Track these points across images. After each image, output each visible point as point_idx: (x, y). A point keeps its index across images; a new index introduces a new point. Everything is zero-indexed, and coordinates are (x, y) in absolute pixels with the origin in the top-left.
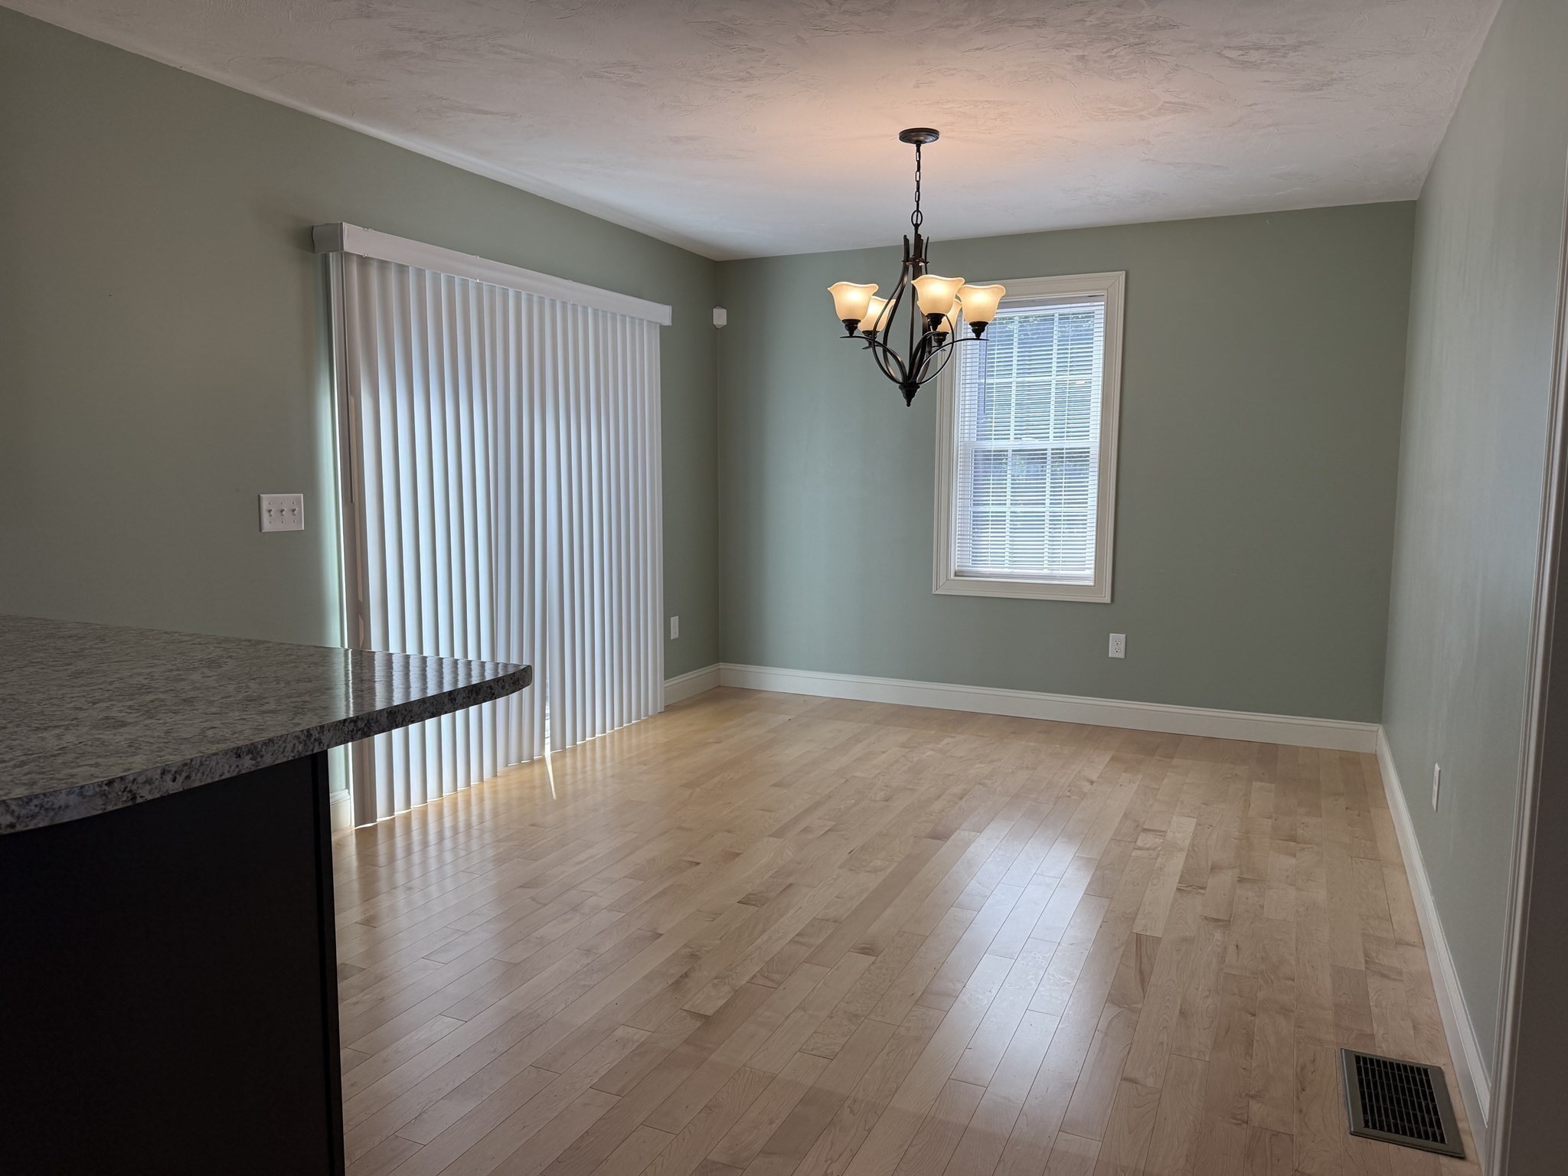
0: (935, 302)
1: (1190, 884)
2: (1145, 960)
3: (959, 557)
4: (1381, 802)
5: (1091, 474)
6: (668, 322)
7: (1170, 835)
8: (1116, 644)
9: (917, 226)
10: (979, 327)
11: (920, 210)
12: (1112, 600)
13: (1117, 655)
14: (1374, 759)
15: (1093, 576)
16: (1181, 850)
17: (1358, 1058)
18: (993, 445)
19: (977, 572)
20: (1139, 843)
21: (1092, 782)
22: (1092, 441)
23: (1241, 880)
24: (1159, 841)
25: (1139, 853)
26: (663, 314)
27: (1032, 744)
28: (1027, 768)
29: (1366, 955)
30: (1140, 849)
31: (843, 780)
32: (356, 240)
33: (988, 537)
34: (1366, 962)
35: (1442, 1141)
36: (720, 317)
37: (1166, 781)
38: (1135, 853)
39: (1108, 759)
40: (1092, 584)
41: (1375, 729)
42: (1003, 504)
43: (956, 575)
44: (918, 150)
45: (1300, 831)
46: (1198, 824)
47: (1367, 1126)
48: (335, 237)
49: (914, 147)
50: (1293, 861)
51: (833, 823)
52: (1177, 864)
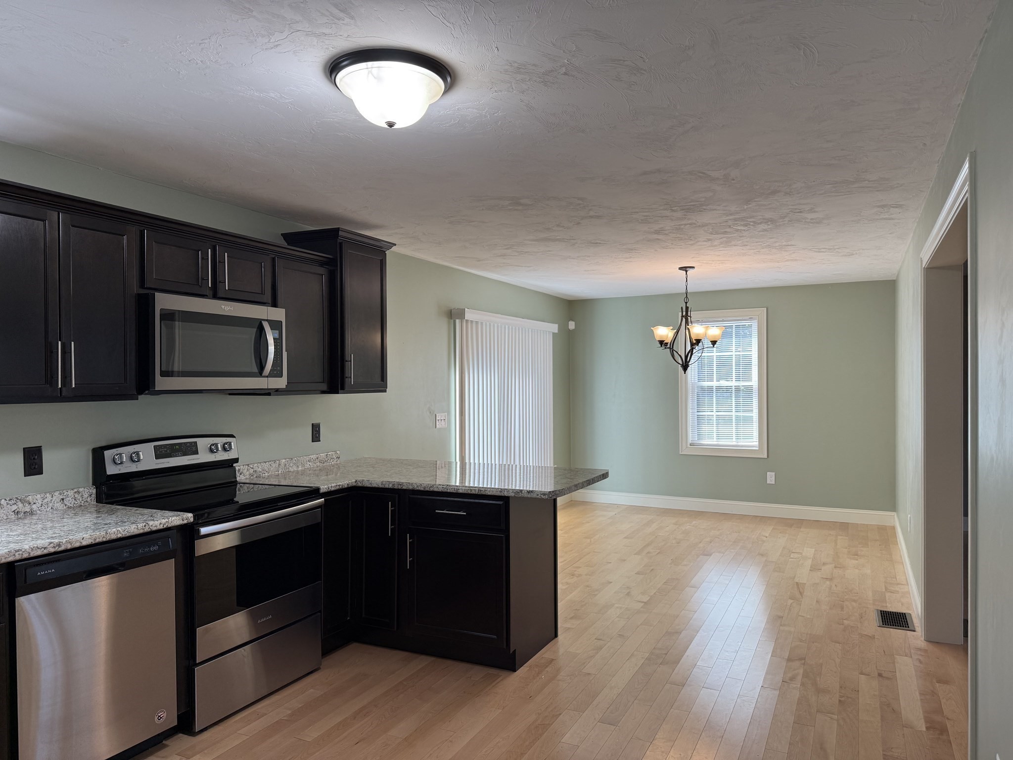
0: (698, 335)
1: (814, 568)
2: (801, 589)
3: (692, 437)
4: (896, 543)
5: (754, 398)
6: (556, 331)
7: (804, 554)
8: (771, 478)
9: (686, 303)
10: (714, 343)
11: (688, 296)
12: (768, 456)
13: (771, 483)
14: (894, 528)
15: (758, 445)
16: (810, 558)
17: (881, 611)
18: (706, 384)
19: (700, 444)
20: (792, 556)
21: (767, 537)
22: (754, 382)
23: (835, 567)
24: (801, 556)
25: (792, 560)
26: (554, 328)
27: (734, 523)
28: (736, 532)
29: (885, 587)
30: (792, 558)
31: (655, 537)
32: (469, 315)
33: (705, 428)
34: (886, 589)
35: (908, 627)
36: (572, 325)
37: (798, 537)
38: (790, 560)
39: (771, 529)
40: (758, 449)
41: (893, 514)
42: (712, 412)
43: (690, 445)
44: (686, 274)
45: (859, 553)
46: (816, 550)
47: (883, 624)
48: (461, 314)
49: (685, 272)
50: (857, 562)
51: (659, 551)
52: (809, 563)
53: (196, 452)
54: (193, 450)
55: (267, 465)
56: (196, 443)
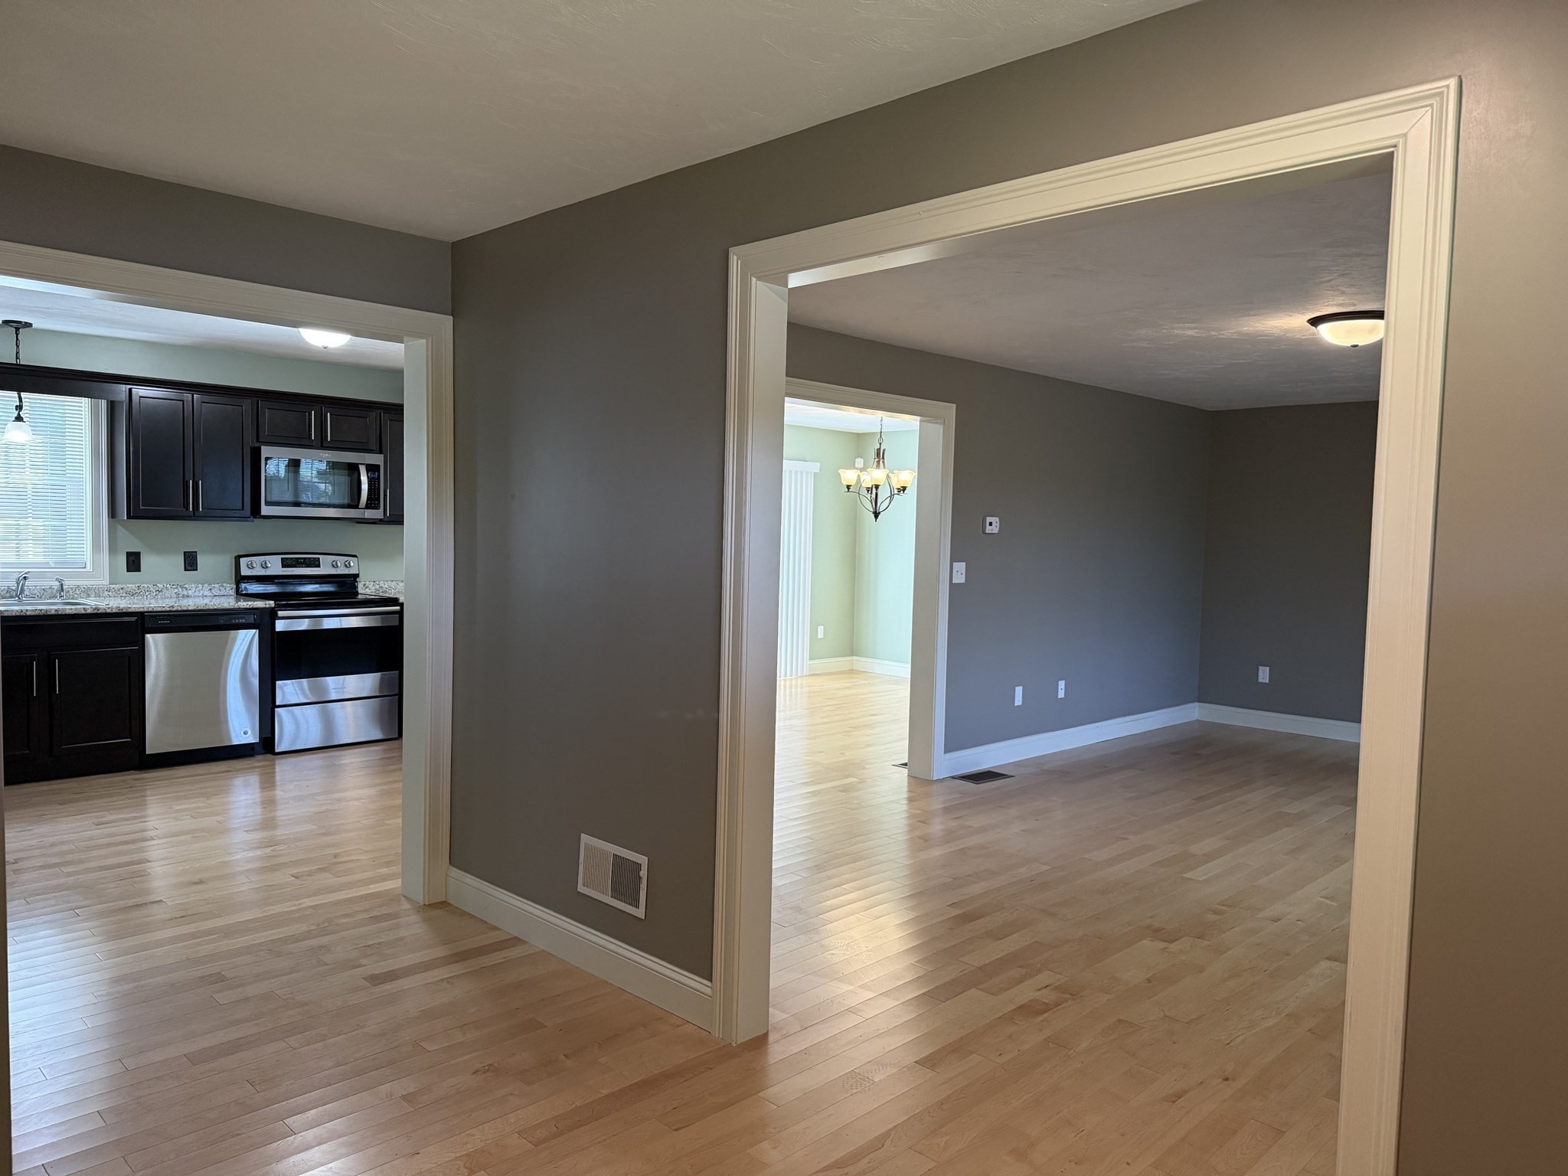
53: (319, 566)
54: (316, 563)
55: (393, 584)
56: (319, 559)
